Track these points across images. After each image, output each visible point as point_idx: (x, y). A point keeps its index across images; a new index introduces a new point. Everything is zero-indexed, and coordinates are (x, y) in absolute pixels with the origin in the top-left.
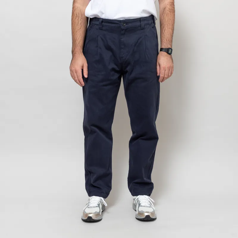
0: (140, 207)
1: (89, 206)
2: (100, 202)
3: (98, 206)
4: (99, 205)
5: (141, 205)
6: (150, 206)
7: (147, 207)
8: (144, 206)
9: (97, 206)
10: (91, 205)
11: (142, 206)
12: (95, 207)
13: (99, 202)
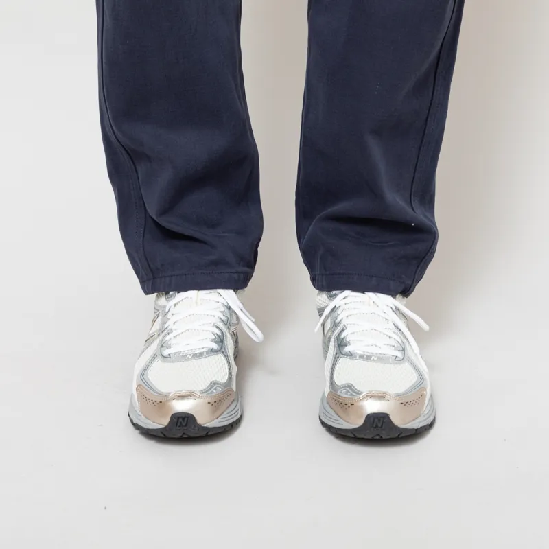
0: (343, 361)
1: (166, 353)
2: (227, 323)
3: (215, 346)
4: (220, 340)
5: (347, 349)
6: (399, 355)
7: (382, 359)
8: (361, 357)
9: (212, 351)
10: (178, 346)
11: (350, 355)
12: (201, 354)
13: (221, 325)
